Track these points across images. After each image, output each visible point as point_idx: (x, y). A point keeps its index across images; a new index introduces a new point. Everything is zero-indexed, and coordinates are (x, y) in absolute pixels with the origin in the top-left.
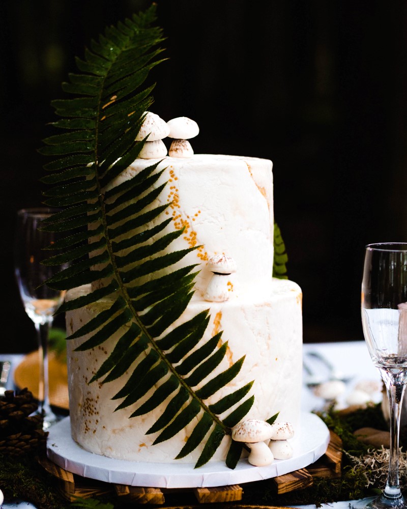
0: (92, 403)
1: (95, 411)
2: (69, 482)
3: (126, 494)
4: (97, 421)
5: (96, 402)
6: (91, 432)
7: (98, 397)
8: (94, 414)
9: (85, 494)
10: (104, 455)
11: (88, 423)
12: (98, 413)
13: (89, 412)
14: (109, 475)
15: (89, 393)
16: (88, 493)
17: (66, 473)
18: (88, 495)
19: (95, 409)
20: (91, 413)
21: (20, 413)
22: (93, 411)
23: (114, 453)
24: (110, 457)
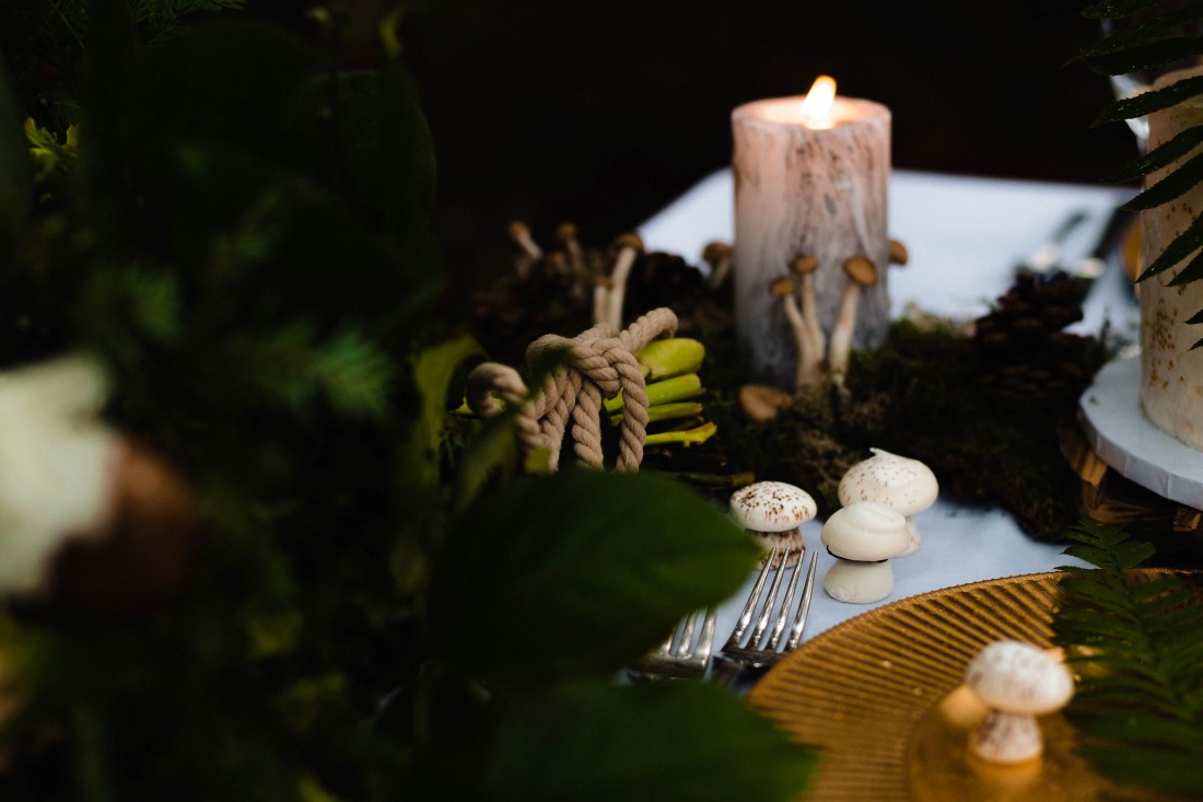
0: (1166, 323)
1: (1169, 341)
2: (1089, 484)
3: (1187, 529)
4: (1171, 364)
5: (1172, 323)
6: (1159, 385)
7: (1175, 314)
8: (1166, 347)
9: (1120, 514)
10: (1177, 437)
11: (1157, 364)
12: (1173, 346)
13: (1160, 343)
14: (1167, 483)
15: (1162, 301)
16: (1127, 514)
17: (1095, 464)
18: (1126, 517)
19: (1169, 336)
20: (1163, 343)
21: (1035, 322)
22: (1165, 342)
23: (1195, 438)
24: (1189, 443)
